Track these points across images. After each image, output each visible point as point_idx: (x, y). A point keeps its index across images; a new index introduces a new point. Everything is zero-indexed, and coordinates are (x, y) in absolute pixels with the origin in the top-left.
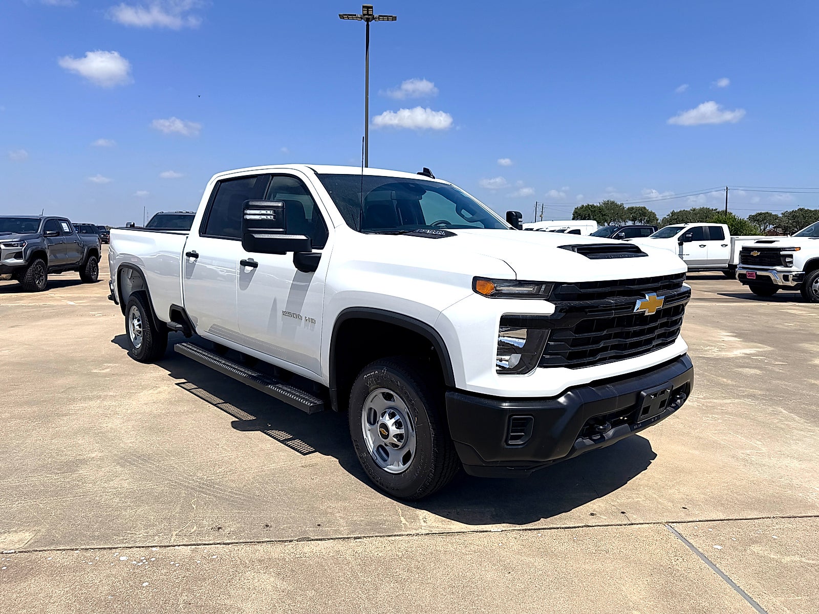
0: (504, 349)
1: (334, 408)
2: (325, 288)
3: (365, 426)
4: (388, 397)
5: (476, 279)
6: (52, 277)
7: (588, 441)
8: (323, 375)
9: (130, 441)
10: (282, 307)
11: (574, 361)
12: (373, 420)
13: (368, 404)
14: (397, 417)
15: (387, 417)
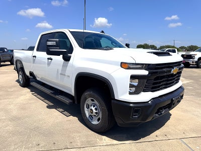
0: (131, 86)
1: (76, 103)
2: (73, 66)
3: (86, 109)
4: (93, 100)
5: (121, 63)
6: (2, 63)
7: (157, 115)
8: (73, 93)
9: (15, 113)
10: (60, 72)
11: (153, 90)
12: (88, 107)
13: (86, 102)
14: (96, 107)
15: (92, 107)
